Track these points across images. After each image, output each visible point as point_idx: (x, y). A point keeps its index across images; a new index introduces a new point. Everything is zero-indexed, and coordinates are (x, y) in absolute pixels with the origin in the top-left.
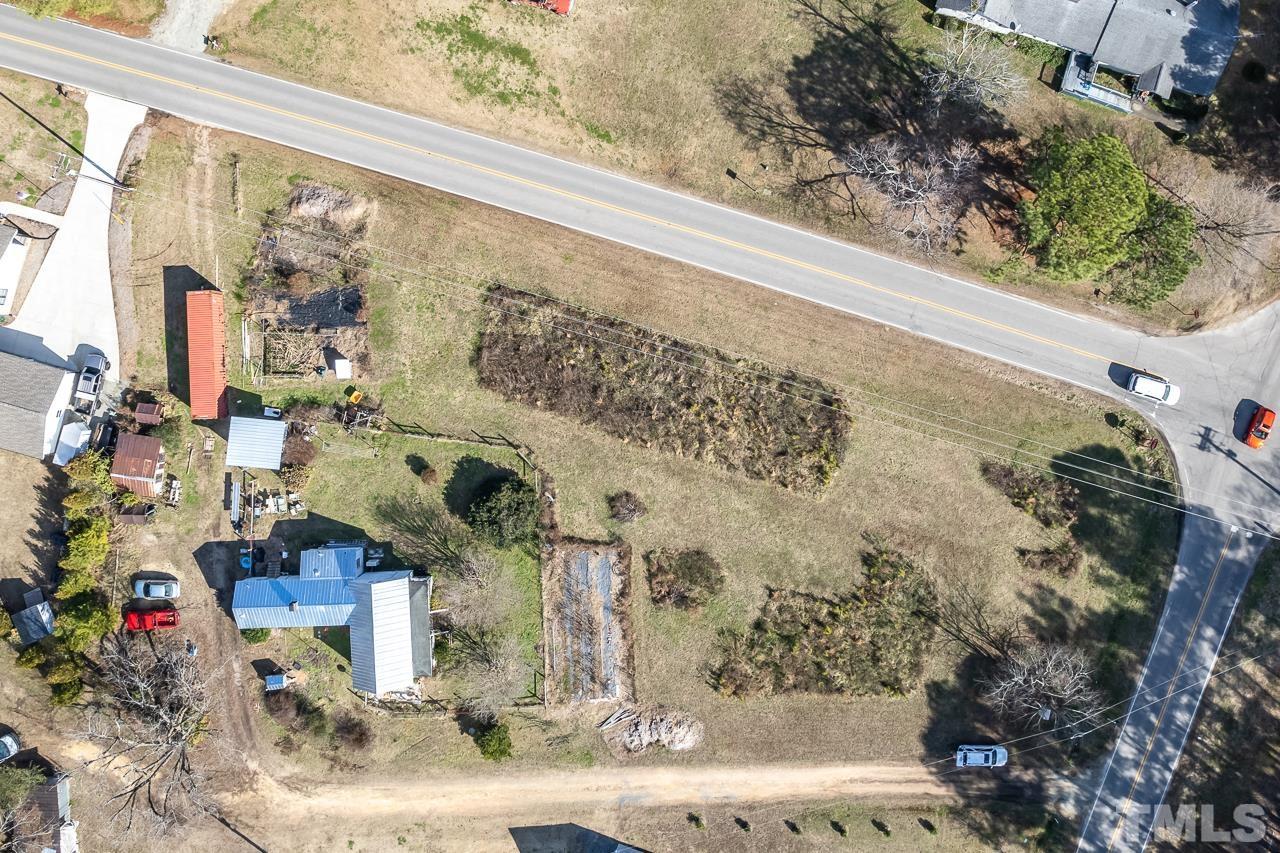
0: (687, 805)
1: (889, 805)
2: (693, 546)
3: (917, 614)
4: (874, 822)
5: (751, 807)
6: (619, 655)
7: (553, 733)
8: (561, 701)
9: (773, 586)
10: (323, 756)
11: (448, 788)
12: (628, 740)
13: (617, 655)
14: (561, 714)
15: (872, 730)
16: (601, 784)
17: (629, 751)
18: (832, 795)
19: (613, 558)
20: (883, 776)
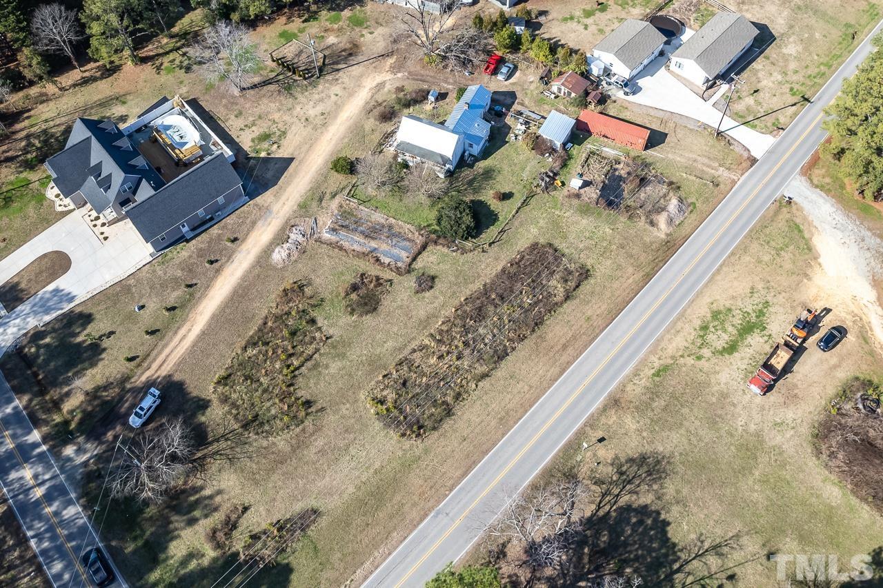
0: (244, 240)
1: (161, 344)
2: (380, 308)
3: (256, 417)
4: (158, 330)
5: (218, 271)
6: (346, 244)
7: (328, 196)
8: (341, 206)
9: (329, 341)
10: (385, 101)
11: (333, 142)
12: (298, 228)
13: (347, 243)
14: (334, 204)
15: (208, 356)
16: (285, 207)
17: (293, 226)
18: (190, 316)
19: (399, 264)
20: (179, 349)
